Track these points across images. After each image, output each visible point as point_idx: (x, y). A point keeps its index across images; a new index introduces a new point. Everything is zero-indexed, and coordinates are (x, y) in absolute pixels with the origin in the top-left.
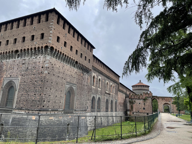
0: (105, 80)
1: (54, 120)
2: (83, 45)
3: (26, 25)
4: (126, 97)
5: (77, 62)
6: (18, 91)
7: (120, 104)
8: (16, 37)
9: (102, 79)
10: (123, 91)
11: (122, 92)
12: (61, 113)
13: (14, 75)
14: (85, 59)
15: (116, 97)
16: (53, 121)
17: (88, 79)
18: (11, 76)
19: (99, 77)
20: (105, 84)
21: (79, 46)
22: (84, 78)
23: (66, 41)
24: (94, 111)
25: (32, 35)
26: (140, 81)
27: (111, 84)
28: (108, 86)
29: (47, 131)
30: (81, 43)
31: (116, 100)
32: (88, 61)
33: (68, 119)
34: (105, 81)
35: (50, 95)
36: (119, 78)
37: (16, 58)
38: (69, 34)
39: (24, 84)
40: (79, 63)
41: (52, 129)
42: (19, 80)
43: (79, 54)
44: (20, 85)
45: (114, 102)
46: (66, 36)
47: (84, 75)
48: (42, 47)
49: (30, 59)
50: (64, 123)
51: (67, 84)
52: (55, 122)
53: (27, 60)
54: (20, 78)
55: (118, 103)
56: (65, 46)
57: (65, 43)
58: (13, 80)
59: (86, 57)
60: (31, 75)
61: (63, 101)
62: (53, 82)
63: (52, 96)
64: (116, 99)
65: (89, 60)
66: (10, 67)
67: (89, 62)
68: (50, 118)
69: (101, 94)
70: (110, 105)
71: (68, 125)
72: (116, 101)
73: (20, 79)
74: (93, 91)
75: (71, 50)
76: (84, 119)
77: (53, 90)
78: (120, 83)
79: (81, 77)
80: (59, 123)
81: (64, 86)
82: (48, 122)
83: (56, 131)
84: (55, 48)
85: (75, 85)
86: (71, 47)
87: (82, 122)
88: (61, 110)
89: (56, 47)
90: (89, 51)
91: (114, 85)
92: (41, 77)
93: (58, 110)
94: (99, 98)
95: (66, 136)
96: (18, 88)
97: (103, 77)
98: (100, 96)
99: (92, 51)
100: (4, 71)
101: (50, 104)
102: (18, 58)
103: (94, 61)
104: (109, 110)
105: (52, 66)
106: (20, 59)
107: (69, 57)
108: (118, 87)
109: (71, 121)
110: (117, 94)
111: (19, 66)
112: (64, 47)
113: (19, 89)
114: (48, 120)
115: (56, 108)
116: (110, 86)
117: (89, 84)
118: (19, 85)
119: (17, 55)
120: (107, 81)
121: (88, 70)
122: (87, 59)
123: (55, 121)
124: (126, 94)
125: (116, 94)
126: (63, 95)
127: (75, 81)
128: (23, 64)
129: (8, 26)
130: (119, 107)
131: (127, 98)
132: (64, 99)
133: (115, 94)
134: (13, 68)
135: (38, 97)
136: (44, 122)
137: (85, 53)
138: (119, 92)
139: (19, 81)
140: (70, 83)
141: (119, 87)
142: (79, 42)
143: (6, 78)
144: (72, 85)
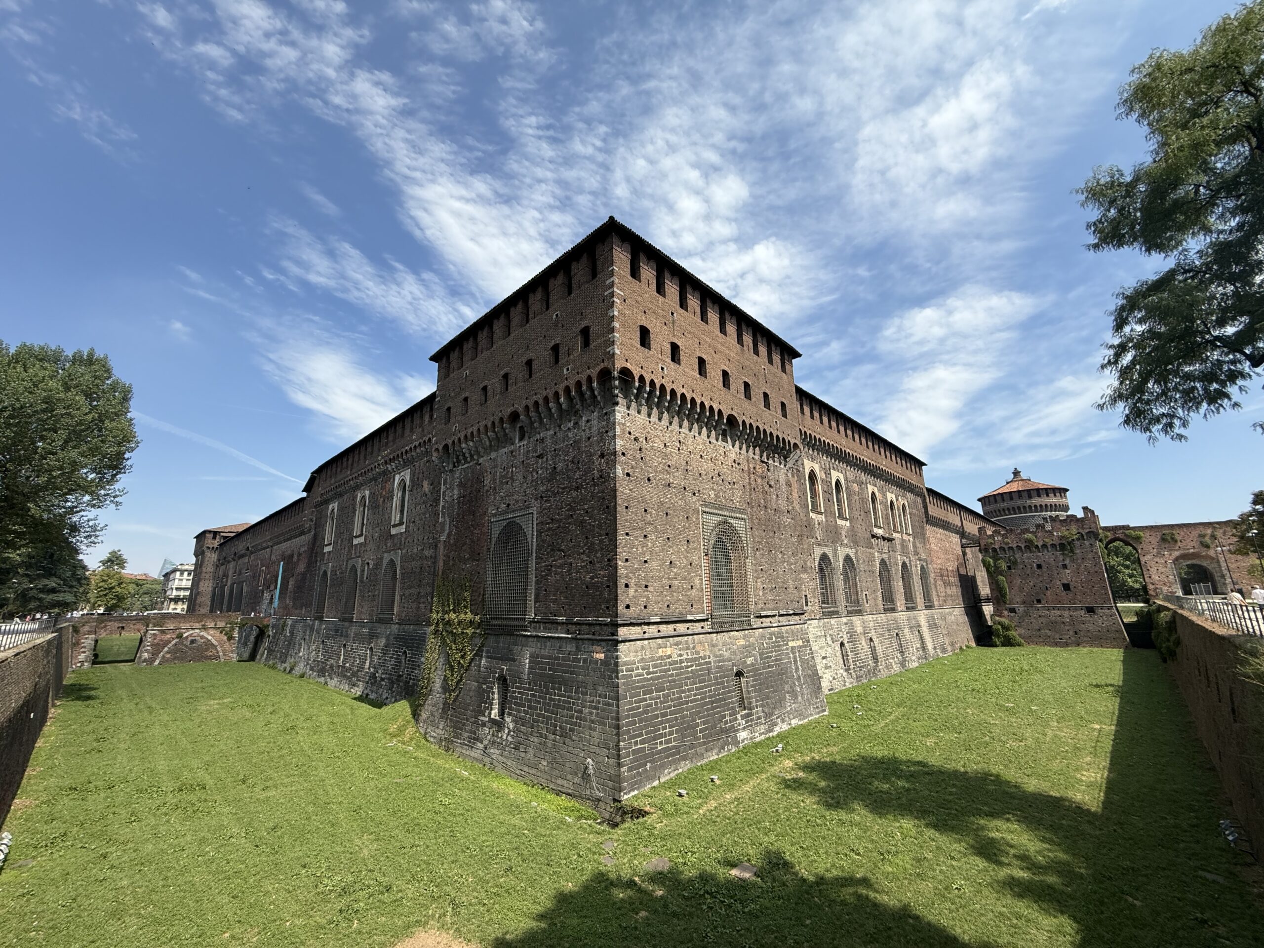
0: (860, 484)
1: (675, 658)
2: (745, 348)
3: (531, 315)
4: (963, 546)
5: (732, 420)
6: (534, 555)
7: (942, 576)
8: (506, 370)
9: (846, 479)
10: (949, 523)
11: (945, 525)
12: (700, 630)
13: (517, 501)
14: (767, 405)
15: (921, 550)
16: (676, 662)
17: (789, 485)
18: (508, 505)
19: (835, 475)
20: (863, 500)
21: (732, 354)
22: (772, 483)
23: (676, 341)
24: (837, 613)
25: (553, 343)
26: (1016, 473)
27: (890, 496)
28: (879, 507)
29: (656, 703)
30: (740, 341)
31: (920, 560)
32: (779, 411)
33: (735, 653)
34: (861, 489)
35: (646, 562)
36: (920, 469)
37: (517, 441)
38: (682, 311)
39: (549, 529)
40: (744, 422)
41: (674, 694)
42: (535, 516)
43: (737, 385)
44: (540, 533)
45: (916, 571)
46: (673, 322)
47: (772, 468)
48: (590, 379)
49: (558, 434)
50: (718, 667)
51: (708, 510)
52: (681, 668)
53: (549, 441)
54: (534, 510)
55: (932, 575)
56: (673, 360)
57: (675, 348)
58: (518, 520)
59: (766, 395)
60: (568, 494)
61: (702, 580)
62: (649, 510)
63: (654, 564)
64: (923, 556)
65: (783, 404)
66: (501, 477)
67: (785, 415)
68: (661, 653)
69: (855, 542)
70: (901, 583)
71: (739, 674)
72: (922, 567)
73: (535, 512)
74: (819, 534)
75: (700, 374)
76: (800, 647)
77: (655, 542)
78: (931, 491)
79: (759, 480)
80: (701, 670)
81: (694, 519)
82: (655, 666)
83: (692, 701)
84: (636, 374)
85: (741, 513)
86: (702, 362)
87: (795, 661)
88: (699, 617)
89: (639, 369)
90: (776, 368)
91: (902, 501)
92: (603, 491)
93: (690, 618)
94: (848, 558)
95: (736, 719)
96: (535, 544)
97: (852, 473)
98: (851, 553)
99: (787, 367)
100: (487, 491)
101: (651, 594)
102: (521, 439)
103: (803, 412)
104: (900, 602)
105: (637, 446)
106: (529, 443)
107: (698, 402)
108: (921, 506)
109: (749, 661)
110: (924, 535)
111: (528, 465)
112: (673, 365)
113: (539, 548)
114: (652, 659)
115: (677, 610)
116: (886, 506)
117: (797, 507)
118: (535, 534)
119: (517, 429)
120: (870, 488)
121: (784, 448)
122: (775, 402)
123: (681, 662)
124: (962, 534)
125: (919, 534)
126: (700, 558)
127: (738, 498)
128: (538, 457)
129: (479, 339)
130: (941, 589)
131: (968, 550)
132: (704, 572)
133: (914, 538)
134: (512, 478)
135: (602, 573)
136: (637, 668)
137: (762, 381)
138: (928, 527)
139: (535, 519)
140: (716, 508)
141: (925, 507)
142: (728, 339)
143: (494, 515)
144: (727, 514)
